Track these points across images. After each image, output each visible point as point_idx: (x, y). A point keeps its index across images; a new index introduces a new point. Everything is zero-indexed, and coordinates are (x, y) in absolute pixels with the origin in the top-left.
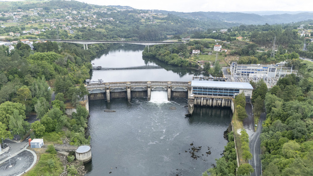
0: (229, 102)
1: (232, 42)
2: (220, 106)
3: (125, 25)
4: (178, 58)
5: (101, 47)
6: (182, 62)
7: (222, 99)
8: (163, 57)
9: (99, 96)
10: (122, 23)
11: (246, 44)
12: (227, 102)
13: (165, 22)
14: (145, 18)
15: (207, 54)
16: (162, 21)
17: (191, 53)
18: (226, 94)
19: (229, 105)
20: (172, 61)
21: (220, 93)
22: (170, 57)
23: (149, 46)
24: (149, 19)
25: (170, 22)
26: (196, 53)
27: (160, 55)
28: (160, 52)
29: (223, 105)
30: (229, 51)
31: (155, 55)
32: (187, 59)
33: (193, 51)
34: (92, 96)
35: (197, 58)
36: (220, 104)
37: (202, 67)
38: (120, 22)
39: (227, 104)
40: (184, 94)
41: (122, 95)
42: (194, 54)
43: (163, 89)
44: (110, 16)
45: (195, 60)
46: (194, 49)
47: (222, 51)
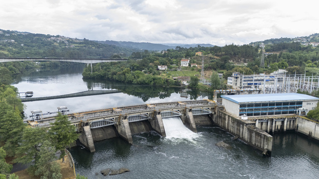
0: (292, 122)
1: (193, 58)
2: (279, 131)
3: (34, 48)
4: (144, 76)
5: (11, 69)
6: (154, 79)
7: (284, 119)
8: (122, 76)
10: (29, 46)
11: (211, 58)
12: (289, 122)
13: (85, 46)
14: (58, 41)
15: (176, 70)
16: (81, 45)
17: (158, 70)
18: (285, 110)
19: (291, 127)
20: (139, 79)
21: (277, 111)
22: (133, 74)
24: (63, 42)
25: (90, 46)
26: (163, 69)
28: (113, 70)
29: (285, 128)
30: (199, 65)
31: (106, 75)
33: (159, 67)
35: (170, 74)
36: (279, 128)
37: (185, 83)
38: (25, 45)
39: (288, 127)
40: (207, 119)
41: (110, 133)
42: (161, 70)
43: (174, 114)
44: (10, 38)
45: (169, 77)
46: (159, 65)
47: (192, 66)
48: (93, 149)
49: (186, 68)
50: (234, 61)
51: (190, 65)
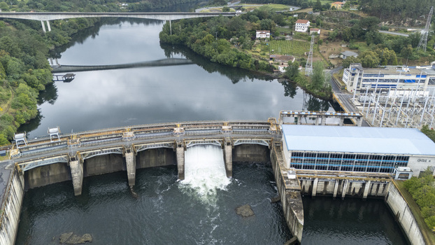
0: (382, 186)
1: (324, 12)
6: (240, 58)
7: (366, 182)
8: (201, 47)
9: (55, 173)
11: (353, 16)
12: (375, 186)
15: (284, 39)
17: (254, 38)
18: (373, 166)
20: (219, 56)
21: (359, 166)
22: (215, 46)
23: (172, 21)
26: (264, 36)
27: (193, 41)
28: (194, 35)
29: (365, 194)
30: (324, 31)
31: (185, 40)
32: (250, 53)
33: (258, 33)
34: (35, 177)
35: (267, 49)
36: (357, 191)
37: (281, 69)
39: (374, 191)
42: (259, 39)
45: (264, 54)
46: (259, 30)
47: (311, 32)
48: (78, 192)
49: (301, 35)
50: (391, 23)
51: (309, 31)
